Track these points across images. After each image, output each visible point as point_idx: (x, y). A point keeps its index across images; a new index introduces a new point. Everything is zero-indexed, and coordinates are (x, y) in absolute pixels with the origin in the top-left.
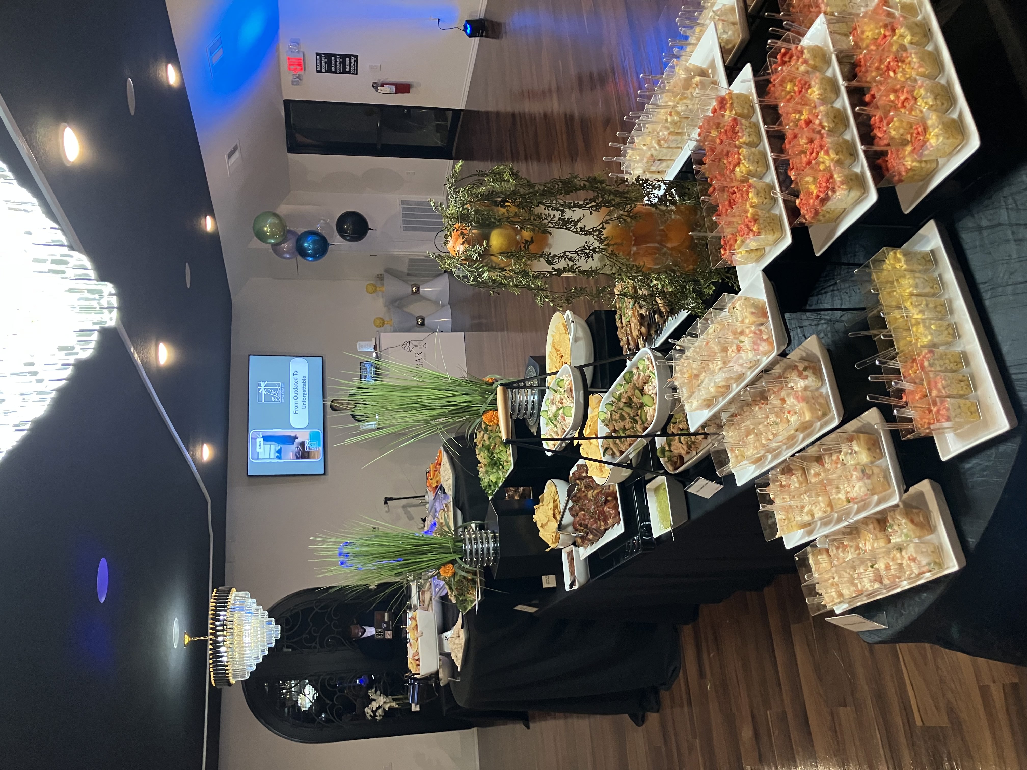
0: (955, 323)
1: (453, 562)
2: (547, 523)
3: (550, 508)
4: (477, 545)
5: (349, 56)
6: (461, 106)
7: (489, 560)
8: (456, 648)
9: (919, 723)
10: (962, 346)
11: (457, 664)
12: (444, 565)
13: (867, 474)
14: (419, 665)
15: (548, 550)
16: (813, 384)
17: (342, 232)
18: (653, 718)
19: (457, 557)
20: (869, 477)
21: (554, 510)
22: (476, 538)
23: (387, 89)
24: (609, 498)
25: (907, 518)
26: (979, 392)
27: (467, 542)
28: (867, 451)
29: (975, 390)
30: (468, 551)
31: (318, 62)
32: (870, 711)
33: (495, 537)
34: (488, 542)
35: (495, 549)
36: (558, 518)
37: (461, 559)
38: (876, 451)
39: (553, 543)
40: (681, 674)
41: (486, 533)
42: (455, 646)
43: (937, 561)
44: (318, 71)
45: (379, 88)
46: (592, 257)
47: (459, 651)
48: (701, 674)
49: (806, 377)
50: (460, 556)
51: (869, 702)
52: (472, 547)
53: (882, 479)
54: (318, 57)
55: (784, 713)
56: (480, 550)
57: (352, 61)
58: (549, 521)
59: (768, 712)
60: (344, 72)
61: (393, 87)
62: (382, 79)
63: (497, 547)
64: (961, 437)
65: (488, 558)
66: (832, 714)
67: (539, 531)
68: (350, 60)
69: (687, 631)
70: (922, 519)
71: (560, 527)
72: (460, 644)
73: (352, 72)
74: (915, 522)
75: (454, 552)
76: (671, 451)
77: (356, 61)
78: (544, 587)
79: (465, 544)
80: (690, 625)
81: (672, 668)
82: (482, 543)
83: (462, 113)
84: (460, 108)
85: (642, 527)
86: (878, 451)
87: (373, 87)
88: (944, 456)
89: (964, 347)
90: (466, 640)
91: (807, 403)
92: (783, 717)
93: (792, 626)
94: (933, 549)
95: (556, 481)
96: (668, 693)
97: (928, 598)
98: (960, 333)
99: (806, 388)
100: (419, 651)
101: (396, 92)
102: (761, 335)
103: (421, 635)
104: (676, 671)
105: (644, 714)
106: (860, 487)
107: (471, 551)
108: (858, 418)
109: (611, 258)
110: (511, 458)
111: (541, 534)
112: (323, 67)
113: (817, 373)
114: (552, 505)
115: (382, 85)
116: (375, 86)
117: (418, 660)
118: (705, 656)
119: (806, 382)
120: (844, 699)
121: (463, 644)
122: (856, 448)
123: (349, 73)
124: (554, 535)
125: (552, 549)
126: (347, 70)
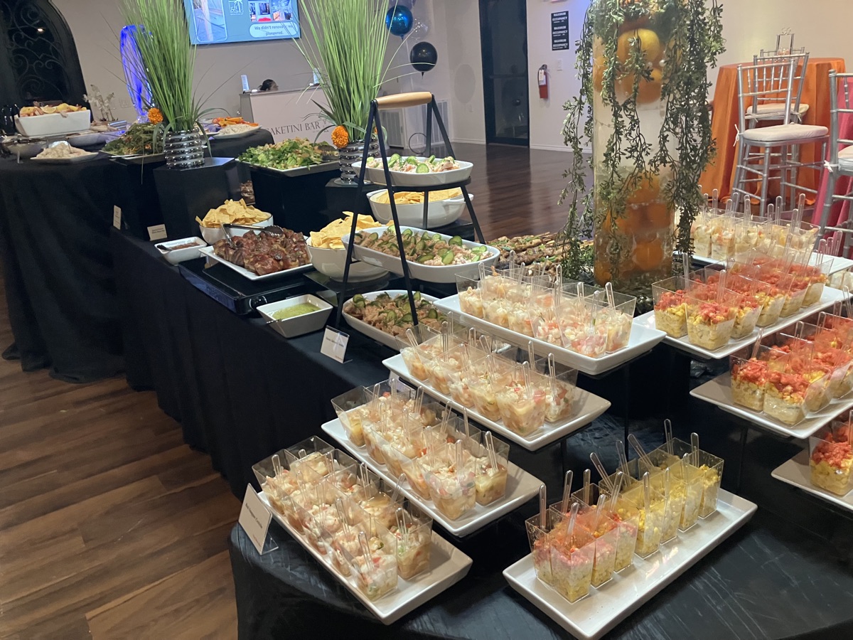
0: (659, 552)
1: (166, 121)
2: (228, 214)
3: (245, 215)
4: (186, 146)
5: (568, 42)
6: (532, 146)
7: (172, 161)
8: (57, 151)
9: (89, 615)
10: (640, 565)
11: (38, 156)
12: (161, 111)
13: (468, 490)
14: (29, 115)
15: (198, 219)
16: (552, 412)
17: (418, 48)
18: (17, 367)
19: (172, 125)
20: (465, 493)
21: (242, 219)
22: (193, 145)
23: (542, 78)
24: (281, 263)
25: (421, 548)
26: (600, 594)
27: (189, 135)
28: (490, 485)
29: (600, 590)
30: (179, 137)
31: (561, 14)
32: (86, 567)
33: (197, 165)
34: (192, 158)
35: (186, 166)
36: (237, 223)
37: (170, 130)
38: (490, 496)
39: (207, 223)
40: (72, 385)
41: (201, 156)
42: (60, 151)
43: (379, 592)
44: (552, 14)
45: (543, 71)
46: (630, 157)
47: (54, 155)
48: (79, 403)
49: (558, 404)
50: (173, 128)
51: (96, 563)
52: (185, 140)
53: (463, 509)
54: (565, 14)
55: (59, 486)
56: (182, 149)
57: (564, 45)
58: (230, 215)
59: (55, 471)
60: (554, 38)
61: (544, 83)
62: (550, 73)
63: (188, 167)
64: (536, 584)
65: (175, 159)
66: (73, 531)
67: (216, 208)
68: (564, 43)
69: (121, 383)
70: (420, 564)
71: (227, 226)
72: (63, 155)
73: (554, 46)
74: (418, 557)
75: (176, 120)
76: (365, 307)
77: (564, 48)
78: (148, 228)
79: (187, 133)
80: (127, 385)
81: (78, 376)
82: (191, 152)
83: (526, 147)
84: (531, 144)
85: (261, 298)
86: (491, 498)
87: (543, 66)
88: (508, 572)
89: (640, 567)
90: (69, 160)
91: (535, 408)
92: (54, 486)
93: (155, 476)
94: (391, 584)
95: (272, 219)
96: (48, 376)
97: (321, 591)
98: (652, 560)
99: (548, 405)
100: (45, 115)
101: (540, 87)
102: (598, 345)
103: (63, 116)
104: (76, 380)
105: (18, 358)
106: (454, 485)
107: (180, 140)
108: (521, 470)
109: (631, 178)
110: (290, 169)
111: (212, 210)
112: (556, 19)
113: (564, 415)
114: (248, 216)
115: (545, 74)
116: (544, 67)
117: (35, 115)
118: (96, 404)
119: (553, 404)
120: (92, 540)
121: (63, 158)
122: (491, 472)
123: (553, 43)
124: (216, 222)
125: (199, 224)
126: (555, 41)
